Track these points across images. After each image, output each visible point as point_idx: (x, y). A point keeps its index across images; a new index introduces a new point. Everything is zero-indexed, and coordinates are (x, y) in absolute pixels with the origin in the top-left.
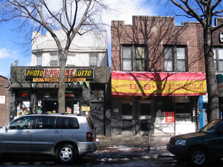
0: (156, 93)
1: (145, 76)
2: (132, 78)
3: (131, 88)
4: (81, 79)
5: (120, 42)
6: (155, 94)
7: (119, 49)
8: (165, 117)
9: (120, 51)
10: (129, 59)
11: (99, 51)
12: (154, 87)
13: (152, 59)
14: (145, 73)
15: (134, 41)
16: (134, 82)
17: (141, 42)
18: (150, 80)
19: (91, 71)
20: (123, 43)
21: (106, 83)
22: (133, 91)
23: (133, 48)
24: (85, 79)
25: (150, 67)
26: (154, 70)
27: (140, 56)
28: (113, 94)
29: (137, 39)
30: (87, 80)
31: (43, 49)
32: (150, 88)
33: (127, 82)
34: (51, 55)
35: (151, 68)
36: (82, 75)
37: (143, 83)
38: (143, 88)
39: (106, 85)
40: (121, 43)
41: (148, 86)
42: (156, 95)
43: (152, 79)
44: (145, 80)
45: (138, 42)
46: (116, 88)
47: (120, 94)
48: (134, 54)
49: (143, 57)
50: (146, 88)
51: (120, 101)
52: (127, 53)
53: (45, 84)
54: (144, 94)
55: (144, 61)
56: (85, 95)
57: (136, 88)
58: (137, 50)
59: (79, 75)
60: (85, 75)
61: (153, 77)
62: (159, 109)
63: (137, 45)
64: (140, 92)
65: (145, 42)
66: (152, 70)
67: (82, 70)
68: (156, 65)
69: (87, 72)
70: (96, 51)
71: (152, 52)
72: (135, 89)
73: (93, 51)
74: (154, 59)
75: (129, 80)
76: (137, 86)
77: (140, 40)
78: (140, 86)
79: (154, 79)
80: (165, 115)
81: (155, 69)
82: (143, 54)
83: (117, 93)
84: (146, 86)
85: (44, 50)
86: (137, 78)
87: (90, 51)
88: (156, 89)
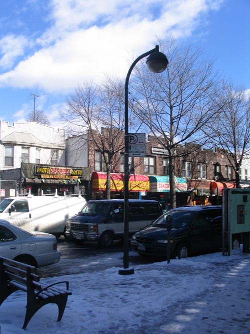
1: (116, 176)
6: (123, 190)
7: (93, 153)
10: (99, 161)
11: (59, 148)
12: (122, 185)
15: (103, 148)
16: (112, 181)
24: (77, 177)
25: (112, 169)
28: (100, 190)
30: (79, 178)
32: (120, 186)
34: (23, 148)
36: (76, 174)
38: (116, 186)
39: (89, 183)
40: (95, 149)
43: (121, 179)
44: (117, 180)
46: (101, 185)
47: (104, 190)
48: (102, 158)
50: (118, 186)
52: (98, 156)
53: (52, 180)
54: (116, 190)
57: (112, 186)
59: (74, 174)
60: (78, 174)
64: (114, 188)
67: (76, 170)
68: (116, 168)
69: (80, 172)
70: (57, 147)
73: (55, 147)
74: (115, 163)
78: (115, 184)
81: (116, 171)
85: (18, 143)
86: (113, 178)
87: (53, 147)
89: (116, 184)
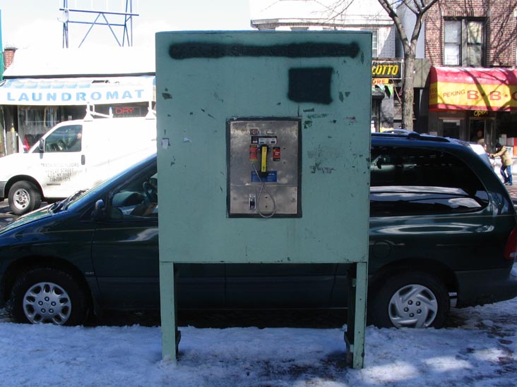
0: (508, 106)
1: (491, 76)
2: (470, 79)
3: (469, 98)
4: (381, 79)
5: (440, 13)
6: (508, 108)
7: (438, 25)
8: (513, 146)
9: (441, 29)
10: (455, 43)
11: (380, 23)
12: (506, 96)
13: (495, 44)
14: (488, 72)
15: (466, 12)
16: (474, 87)
17: (478, 12)
18: (500, 83)
19: (397, 66)
20: (446, 14)
21: (421, 88)
22: (470, 103)
23: (463, 23)
24: (387, 80)
25: (491, 60)
26: (498, 64)
27: (474, 38)
28: (441, 107)
29: (471, 7)
30: (390, 82)
31: (278, 19)
32: (499, 98)
33: (462, 87)
35: (493, 62)
36: (383, 73)
37: (488, 89)
38: (489, 98)
39: (421, 91)
40: (443, 15)
41: (497, 93)
42: (509, 110)
43: (503, 82)
44: (492, 84)
45: (472, 12)
46: (445, 97)
47: (451, 108)
48: (464, 35)
49: (479, 40)
50: (494, 97)
51: (440, 118)
52: (451, 32)
54: (489, 107)
55: (480, 47)
56: (386, 110)
57: (477, 97)
58: (470, 27)
59: (378, 74)
60: (388, 73)
61: (504, 79)
62: (504, 133)
63: (470, 19)
64: (482, 104)
65: (485, 13)
66: (495, 64)
67: (382, 64)
68: (501, 56)
69: (392, 68)
71: (496, 30)
72: (475, 99)
73: (369, 23)
74: (498, 45)
75: (465, 82)
76: (479, 94)
77: (476, 10)
78: (483, 94)
79: (507, 82)
80: (513, 144)
81: (500, 63)
82: (480, 36)
83: (446, 105)
84: (494, 93)
85: (280, 21)
86: (479, 80)
87: (364, 23)
88: (509, 98)
89: (487, 93)
